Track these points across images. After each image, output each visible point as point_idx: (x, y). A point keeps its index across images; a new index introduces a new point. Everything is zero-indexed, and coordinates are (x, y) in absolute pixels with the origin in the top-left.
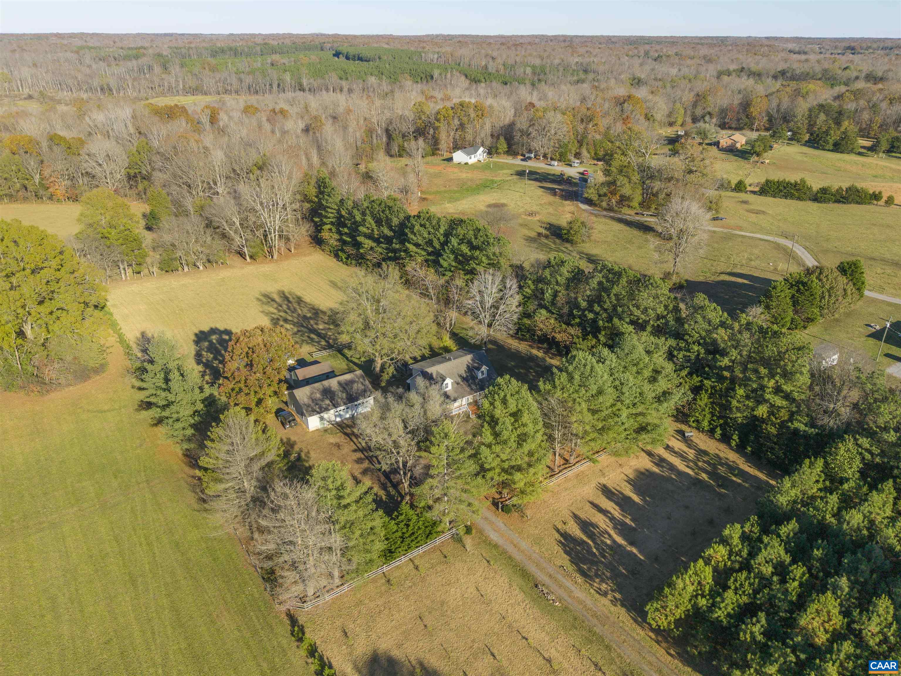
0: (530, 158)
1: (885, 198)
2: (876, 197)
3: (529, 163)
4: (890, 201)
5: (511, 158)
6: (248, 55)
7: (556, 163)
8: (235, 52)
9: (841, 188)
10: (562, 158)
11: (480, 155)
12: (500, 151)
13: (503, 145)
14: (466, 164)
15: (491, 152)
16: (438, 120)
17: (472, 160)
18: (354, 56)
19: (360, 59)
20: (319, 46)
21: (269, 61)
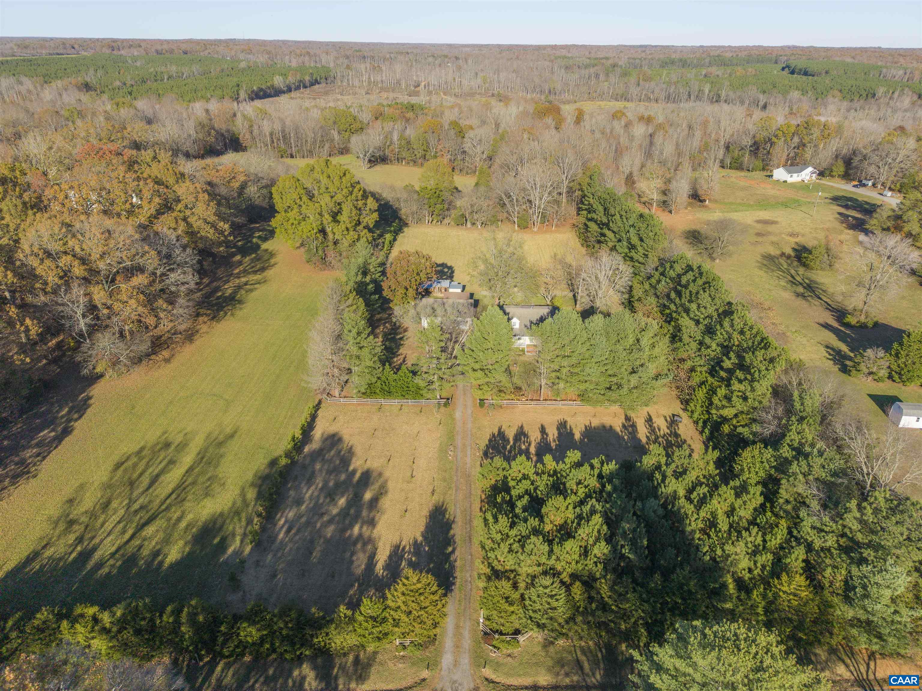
0: (864, 185)
3: (861, 191)
5: (843, 182)
6: (696, 66)
7: (889, 194)
8: (684, 63)
11: (807, 175)
12: (834, 173)
13: (840, 168)
14: (785, 182)
15: (822, 173)
17: (795, 178)
18: (801, 70)
19: (806, 74)
20: (774, 59)
21: (703, 73)
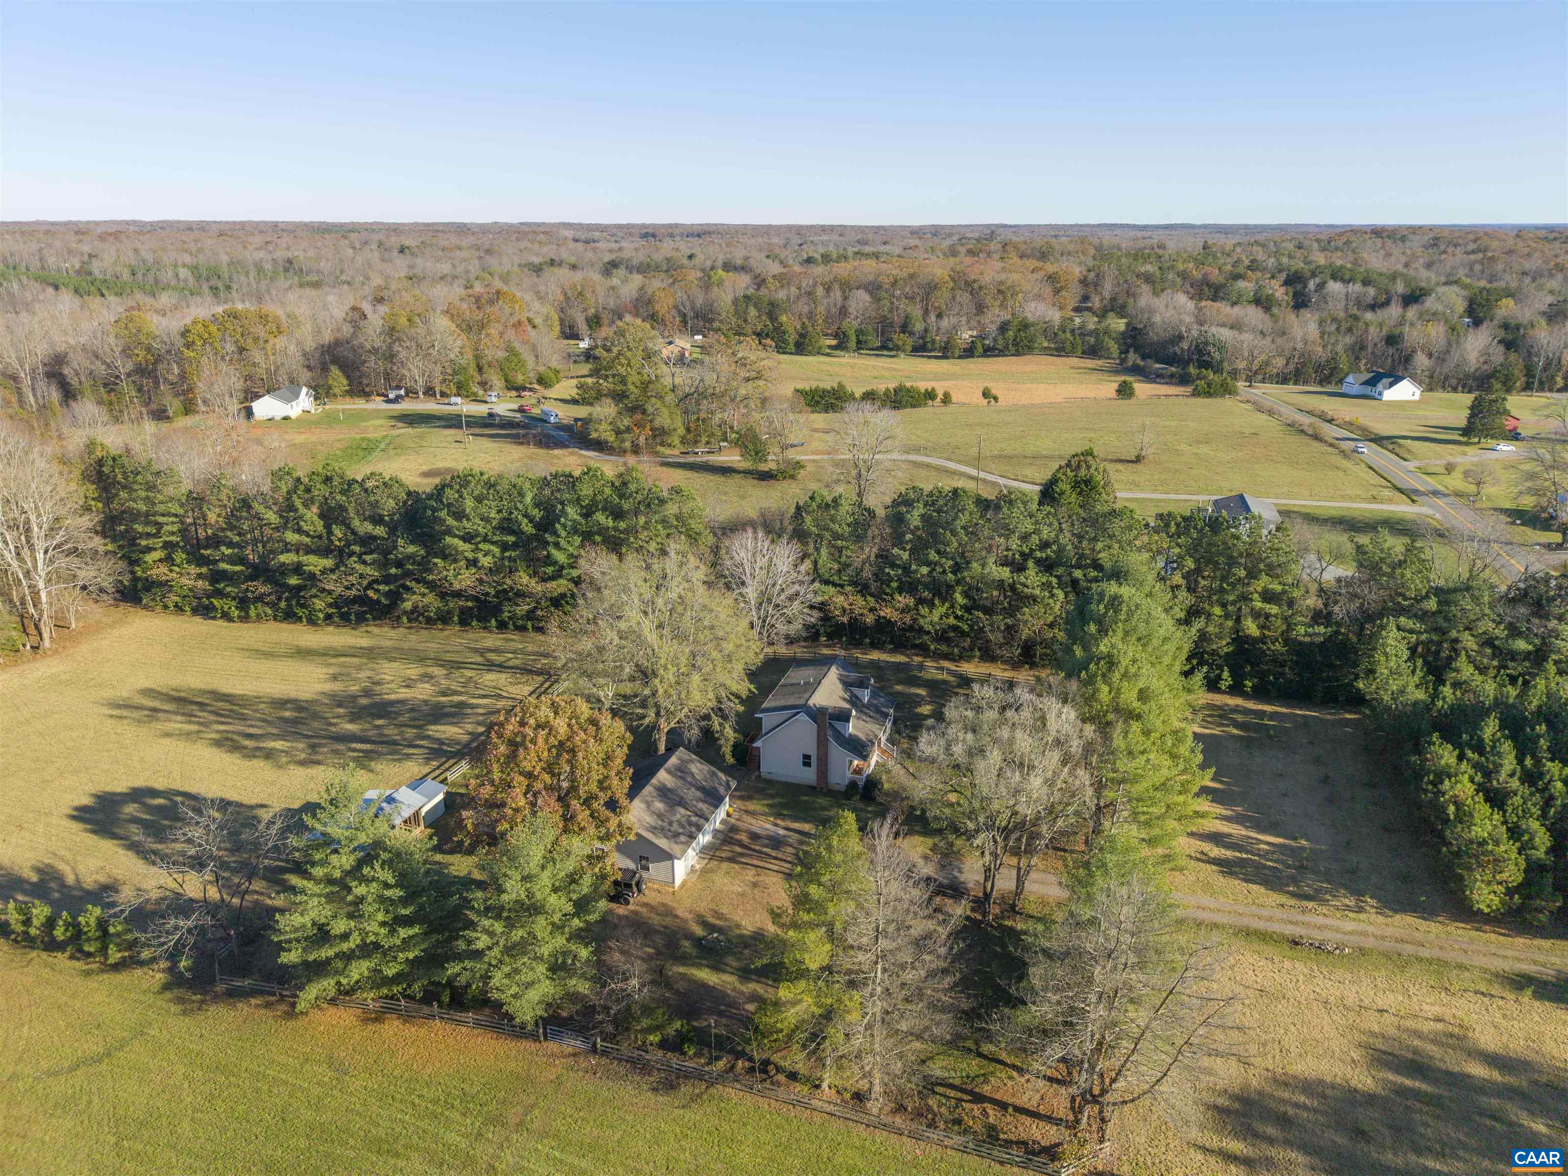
0: (401, 397)
1: (940, 396)
2: (930, 395)
3: (406, 405)
4: (947, 399)
7: (454, 399)
9: (887, 390)
10: (462, 390)
11: (304, 402)
12: (339, 391)
13: (339, 381)
14: (285, 418)
15: (321, 392)
16: (188, 346)
17: (295, 411)
